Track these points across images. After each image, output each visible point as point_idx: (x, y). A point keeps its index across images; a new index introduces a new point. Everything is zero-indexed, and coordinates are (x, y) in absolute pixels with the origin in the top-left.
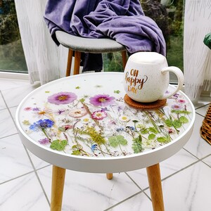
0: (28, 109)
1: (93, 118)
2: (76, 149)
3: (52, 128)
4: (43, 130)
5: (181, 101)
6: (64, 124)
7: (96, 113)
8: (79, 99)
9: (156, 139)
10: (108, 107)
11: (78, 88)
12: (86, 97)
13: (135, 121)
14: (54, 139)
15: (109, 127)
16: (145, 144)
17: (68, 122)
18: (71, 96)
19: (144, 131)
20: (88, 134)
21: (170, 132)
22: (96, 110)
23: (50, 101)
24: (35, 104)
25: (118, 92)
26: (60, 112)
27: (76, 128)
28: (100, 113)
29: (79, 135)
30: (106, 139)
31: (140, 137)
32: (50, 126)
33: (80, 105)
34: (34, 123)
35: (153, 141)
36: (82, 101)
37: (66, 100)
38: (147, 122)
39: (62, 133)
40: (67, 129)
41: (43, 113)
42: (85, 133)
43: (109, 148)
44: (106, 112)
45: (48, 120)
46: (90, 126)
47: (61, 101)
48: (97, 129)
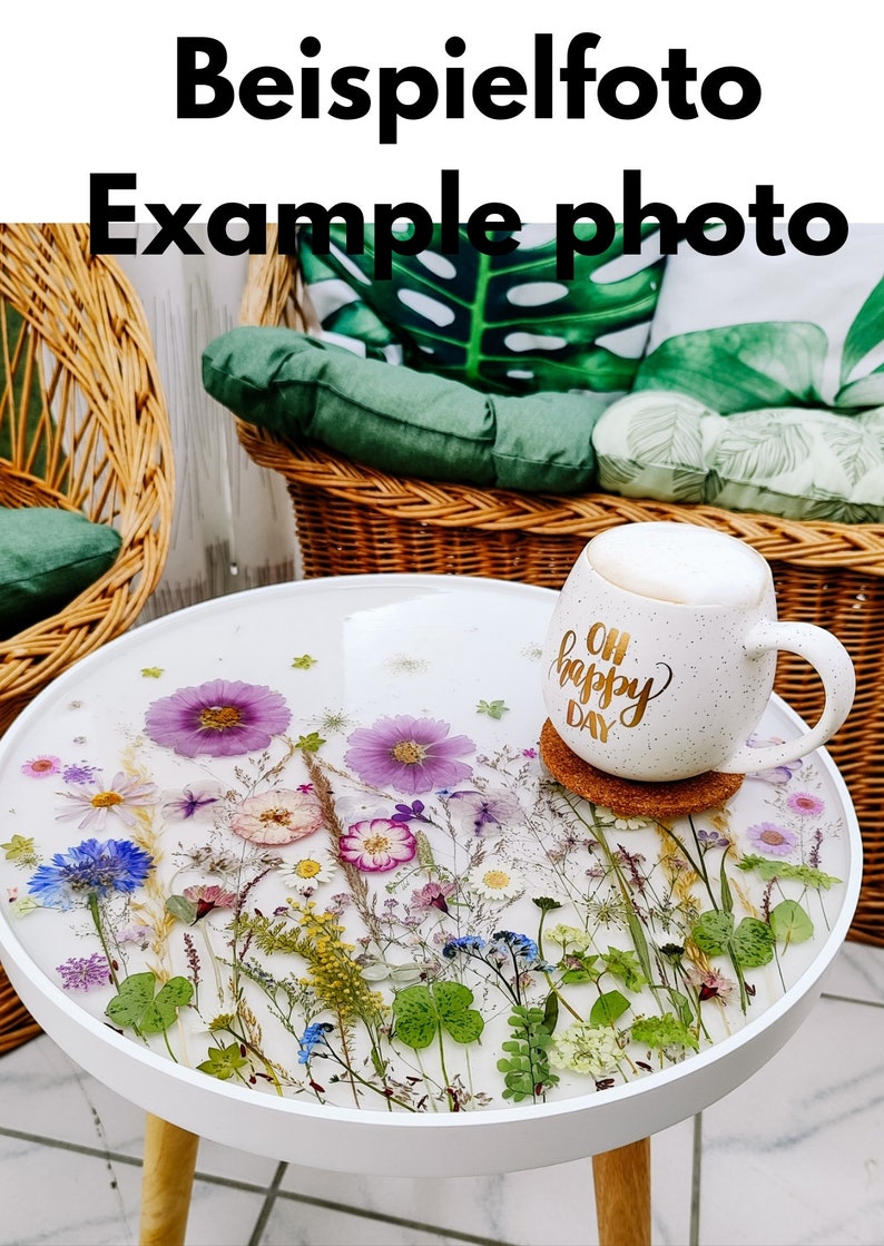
0: (43, 767)
1: (343, 860)
2: (229, 1040)
3: (139, 896)
4: (93, 902)
5: (805, 804)
6: (199, 880)
7: (366, 833)
8: (296, 731)
9: (626, 1022)
10: (430, 800)
11: (303, 662)
12: (334, 722)
13: (547, 905)
14: (135, 963)
15: (411, 925)
16: (569, 1050)
17: (219, 867)
18: (261, 708)
19: (578, 966)
20: (305, 952)
21: (707, 993)
22: (370, 813)
23: (158, 729)
24: (80, 741)
25: (496, 711)
26: (191, 806)
27: (249, 908)
28: (382, 830)
29: (256, 955)
30: (385, 995)
31: (552, 1001)
32: (129, 886)
33: (297, 774)
34: (58, 859)
35: (611, 1033)
36: (311, 745)
37: (232, 732)
38: (605, 915)
39: (179, 932)
40: (205, 909)
41: (109, 801)
42: (286, 945)
43: (387, 1053)
44: (414, 827)
45: (124, 848)
46: (322, 903)
47: (208, 734)
48: (353, 929)
